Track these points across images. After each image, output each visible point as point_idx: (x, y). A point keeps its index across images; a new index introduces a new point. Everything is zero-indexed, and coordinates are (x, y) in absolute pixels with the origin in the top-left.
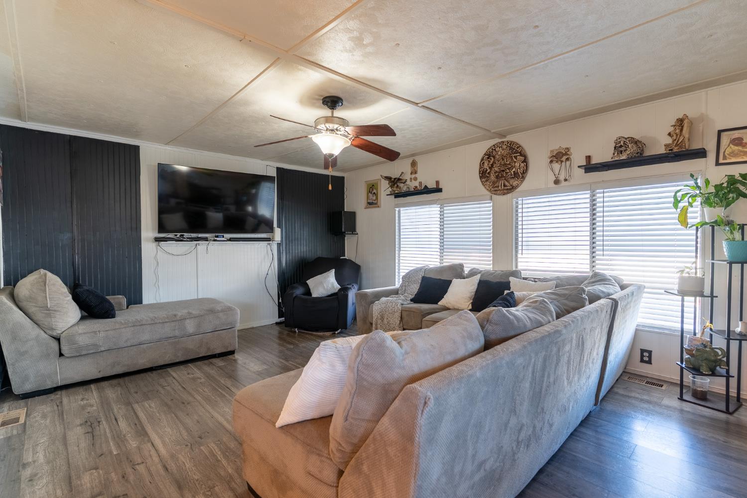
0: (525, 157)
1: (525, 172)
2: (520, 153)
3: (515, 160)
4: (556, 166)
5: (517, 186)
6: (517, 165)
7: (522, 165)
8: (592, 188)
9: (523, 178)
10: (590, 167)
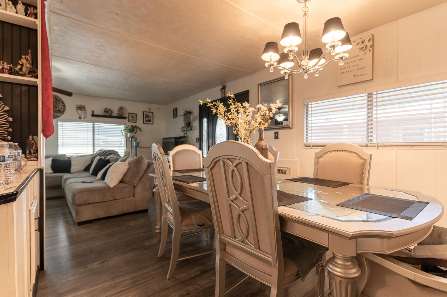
0: (64, 103)
1: (64, 111)
2: (61, 102)
3: (59, 104)
4: (80, 112)
5: (59, 116)
6: (60, 107)
7: (63, 107)
8: (93, 122)
9: (63, 113)
10: (93, 115)
